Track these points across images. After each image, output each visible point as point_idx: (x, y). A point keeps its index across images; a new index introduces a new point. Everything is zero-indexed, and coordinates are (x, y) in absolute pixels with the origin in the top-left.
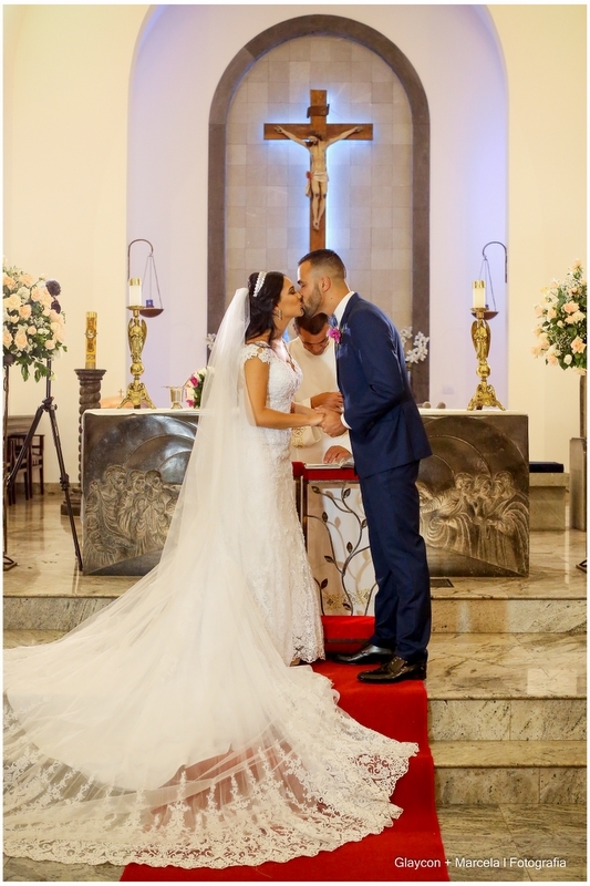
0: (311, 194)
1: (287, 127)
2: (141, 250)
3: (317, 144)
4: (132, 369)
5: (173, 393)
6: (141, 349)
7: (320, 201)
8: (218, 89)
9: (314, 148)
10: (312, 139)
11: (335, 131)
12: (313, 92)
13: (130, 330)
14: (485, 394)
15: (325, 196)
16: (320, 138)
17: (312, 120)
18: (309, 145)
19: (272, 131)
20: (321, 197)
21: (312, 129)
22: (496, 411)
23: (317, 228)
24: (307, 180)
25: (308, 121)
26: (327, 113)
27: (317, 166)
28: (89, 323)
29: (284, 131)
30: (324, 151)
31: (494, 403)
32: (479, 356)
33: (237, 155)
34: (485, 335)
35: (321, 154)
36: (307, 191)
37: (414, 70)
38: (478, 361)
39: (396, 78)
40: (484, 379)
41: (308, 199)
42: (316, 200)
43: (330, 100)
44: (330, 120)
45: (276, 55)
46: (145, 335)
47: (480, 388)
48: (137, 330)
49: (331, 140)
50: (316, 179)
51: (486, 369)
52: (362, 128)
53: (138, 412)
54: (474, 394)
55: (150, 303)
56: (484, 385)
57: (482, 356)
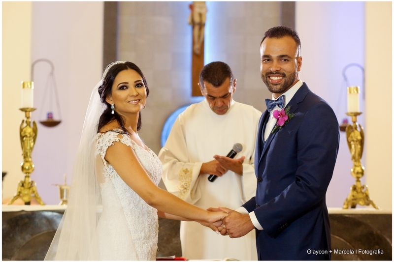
0: (193, 23)
2: (43, 69)
4: (23, 168)
5: (62, 191)
6: (31, 149)
7: (200, 29)
13: (21, 130)
15: (204, 25)
20: (201, 25)
22: (369, 210)
23: (198, 52)
24: (190, 11)
31: (368, 202)
32: (354, 158)
34: (359, 138)
36: (189, 20)
38: (352, 163)
40: (358, 180)
42: (197, 28)
46: (36, 135)
47: (355, 188)
48: (29, 130)
50: (197, 11)
51: (360, 171)
53: (28, 208)
54: (349, 194)
55: (50, 115)
56: (359, 185)
57: (357, 158)
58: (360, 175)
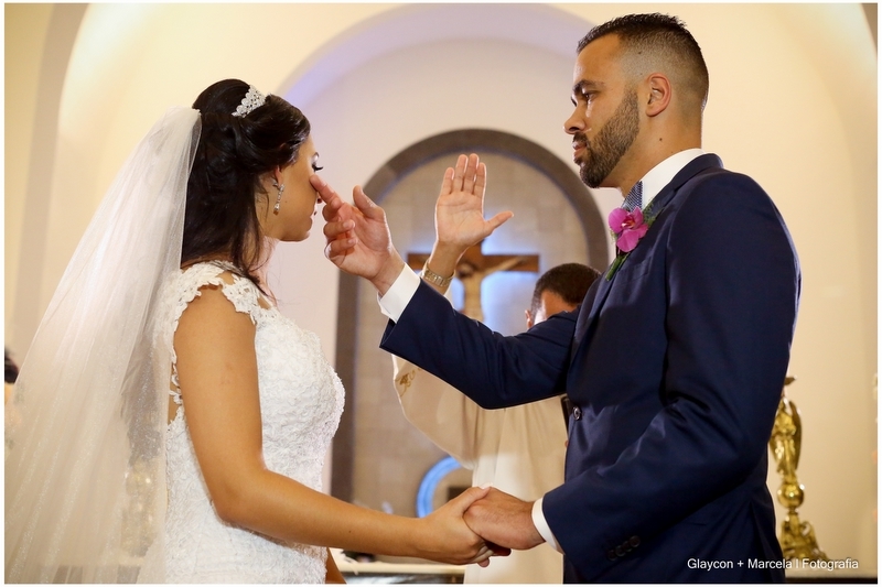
3: (471, 275)
9: (468, 281)
10: (466, 268)
14: (797, 539)
16: (475, 268)
18: (463, 276)
27: (472, 301)
30: (480, 284)
32: (783, 466)
34: (793, 428)
35: (476, 287)
38: (780, 476)
40: (793, 509)
44: (487, 249)
47: (787, 528)
49: (489, 270)
51: (796, 493)
56: (795, 522)
57: (789, 467)
58: (796, 502)
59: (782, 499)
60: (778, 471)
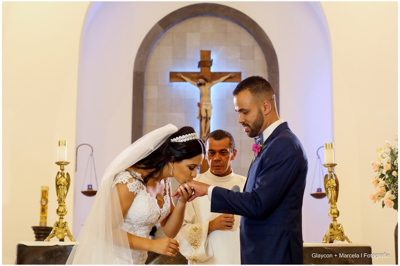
0: (201, 117)
1: (185, 74)
2: (85, 151)
3: (204, 84)
4: (58, 211)
7: (206, 121)
8: (140, 50)
9: (203, 87)
10: (202, 81)
11: (217, 76)
12: (202, 52)
13: (57, 180)
14: (336, 231)
15: (210, 118)
16: (206, 80)
17: (201, 70)
18: (200, 85)
19: (175, 77)
20: (208, 119)
21: (201, 75)
22: (344, 244)
24: (198, 108)
25: (199, 70)
26: (211, 65)
27: (205, 98)
28: (43, 194)
29: (183, 77)
30: (209, 89)
31: (343, 238)
32: (331, 201)
33: (152, 93)
34: (335, 185)
35: (207, 91)
36: (198, 115)
37: (268, 38)
38: (329, 205)
39: (256, 43)
40: (334, 219)
41: (198, 121)
42: (204, 121)
43: (213, 57)
44: (213, 69)
45: (178, 28)
46: (69, 184)
47: (332, 226)
48: (63, 180)
49: (214, 82)
50: (204, 107)
51: (336, 212)
52: (234, 74)
53: (62, 244)
54: (327, 231)
55: (90, 186)
56: (335, 224)
57: (333, 201)
58: (336, 216)
59: (330, 214)
60: (329, 203)
